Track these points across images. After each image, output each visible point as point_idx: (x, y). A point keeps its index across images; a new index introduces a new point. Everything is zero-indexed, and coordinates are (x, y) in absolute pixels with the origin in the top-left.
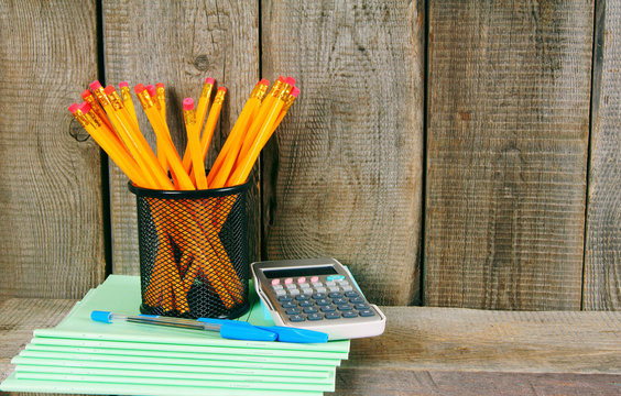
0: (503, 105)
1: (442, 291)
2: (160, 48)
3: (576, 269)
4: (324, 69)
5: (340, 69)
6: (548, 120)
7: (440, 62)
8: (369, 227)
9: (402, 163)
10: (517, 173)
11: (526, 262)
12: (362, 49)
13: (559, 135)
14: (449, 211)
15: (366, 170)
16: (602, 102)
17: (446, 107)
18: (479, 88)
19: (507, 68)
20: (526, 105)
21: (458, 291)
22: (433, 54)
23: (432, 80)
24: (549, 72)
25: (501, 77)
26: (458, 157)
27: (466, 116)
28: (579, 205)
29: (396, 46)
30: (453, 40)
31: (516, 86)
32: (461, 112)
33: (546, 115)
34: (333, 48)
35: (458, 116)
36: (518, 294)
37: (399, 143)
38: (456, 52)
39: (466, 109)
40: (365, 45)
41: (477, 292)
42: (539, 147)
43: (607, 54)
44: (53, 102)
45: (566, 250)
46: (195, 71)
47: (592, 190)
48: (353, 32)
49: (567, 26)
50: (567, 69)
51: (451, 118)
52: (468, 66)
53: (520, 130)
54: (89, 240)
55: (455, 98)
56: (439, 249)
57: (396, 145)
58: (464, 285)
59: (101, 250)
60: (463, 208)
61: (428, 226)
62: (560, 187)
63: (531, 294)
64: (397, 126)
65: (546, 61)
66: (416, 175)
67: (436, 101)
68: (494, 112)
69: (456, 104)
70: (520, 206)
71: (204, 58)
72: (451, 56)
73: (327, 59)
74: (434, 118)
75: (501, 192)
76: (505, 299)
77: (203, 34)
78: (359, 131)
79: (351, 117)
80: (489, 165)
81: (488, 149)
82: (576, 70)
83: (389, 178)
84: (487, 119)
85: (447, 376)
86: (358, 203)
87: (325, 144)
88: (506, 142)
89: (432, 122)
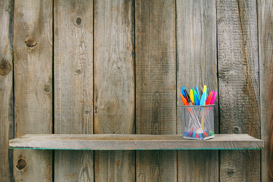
0: (154, 81)
1: (141, 130)
2: (68, 68)
3: (175, 123)
4: (110, 73)
5: (114, 73)
7: (139, 71)
8: (121, 113)
9: (130, 97)
10: (159, 99)
11: (162, 122)
12: (119, 68)
13: (169, 89)
14: (142, 109)
15: (120, 98)
16: (179, 80)
17: (140, 82)
18: (148, 77)
19: (155, 72)
20: (160, 82)
21: (145, 130)
22: (136, 69)
23: (137, 76)
24: (166, 73)
25: (154, 74)
26: (144, 95)
27: (145, 84)
28: (175, 107)
29: (127, 67)
30: (142, 66)
31: (157, 77)
33: (165, 84)
34: (112, 68)
36: (160, 130)
37: (129, 91)
41: (150, 130)
42: (164, 92)
43: (180, 69)
44: (40, 82)
45: (172, 118)
46: (77, 74)
47: (178, 103)
48: (117, 64)
49: (169, 62)
50: (170, 73)
51: (142, 85)
52: (145, 72)
53: (159, 88)
54: (48, 118)
55: (142, 80)
56: (139, 119)
58: (146, 128)
59: (52, 120)
60: (145, 108)
61: (136, 113)
62: (170, 102)
63: (164, 131)
64: (128, 87)
65: (165, 70)
66: (133, 100)
67: (138, 81)
68: (152, 83)
70: (160, 107)
71: (79, 70)
72: (141, 69)
73: (110, 71)
74: (137, 85)
75: (155, 104)
76: (157, 132)
77: (79, 65)
78: (118, 88)
79: (116, 85)
80: (152, 97)
81: (151, 93)
82: (172, 73)
83: (126, 100)
84: (151, 85)
85: (138, 142)
86: (118, 107)
87: (110, 92)
88: (156, 91)
89: (137, 86)
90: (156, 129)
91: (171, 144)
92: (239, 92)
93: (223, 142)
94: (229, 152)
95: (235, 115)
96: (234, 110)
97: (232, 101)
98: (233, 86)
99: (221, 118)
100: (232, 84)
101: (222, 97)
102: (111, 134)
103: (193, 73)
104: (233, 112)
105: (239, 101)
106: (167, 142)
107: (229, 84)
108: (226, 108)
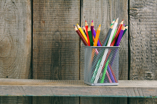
0: (55, 19)
1: (38, 74)
3: (77, 67)
4: (3, 8)
5: (7, 8)
6: (67, 23)
7: (36, 6)
8: (16, 55)
9: (25, 36)
10: (59, 39)
11: (63, 66)
12: (13, 3)
13: (71, 27)
14: (39, 50)
15: (15, 38)
16: (83, 18)
17: (38, 19)
18: (47, 14)
19: (55, 8)
20: (61, 19)
21: (43, 74)
22: (34, 4)
23: (34, 11)
24: (68, 9)
25: (54, 11)
26: (42, 34)
27: (44, 22)
28: (78, 48)
29: (23, 2)
31: (58, 13)
32: (42, 21)
33: (67, 22)
34: (5, 2)
35: (42, 22)
36: (61, 75)
37: (25, 30)
38: (41, 3)
39: (44, 20)
40: (14, 1)
41: (49, 75)
42: (65, 31)
43: (84, 4)
45: (75, 62)
47: (81, 44)
50: (73, 8)
51: (40, 23)
52: (44, 7)
53: (60, 26)
55: (41, 17)
56: (37, 61)
57: (24, 30)
58: (45, 73)
60: (44, 49)
61: (33, 55)
62: (72, 43)
63: (64, 75)
64: (24, 25)
65: (67, 6)
67: (35, 18)
68: (52, 21)
69: (41, 18)
70: (60, 49)
72: (39, 5)
73: (3, 5)
74: (35, 22)
75: (55, 44)
76: (57, 77)
78: (13, 26)
79: (10, 22)
80: (51, 36)
81: (51, 31)
82: (75, 9)
83: (22, 40)
84: (50, 23)
86: (12, 48)
87: (3, 30)
88: (56, 29)
89: (34, 24)
90: (56, 73)
91: (65, 89)
92: (153, 32)
93: (126, 88)
94: (139, 101)
95: (147, 59)
96: (146, 52)
97: (144, 43)
98: (146, 25)
99: (131, 62)
100: (144, 23)
101: (133, 38)
102: (3, 79)
103: (100, 9)
104: (145, 55)
105: (153, 42)
106: (61, 88)
107: (142, 22)
108: (137, 51)
